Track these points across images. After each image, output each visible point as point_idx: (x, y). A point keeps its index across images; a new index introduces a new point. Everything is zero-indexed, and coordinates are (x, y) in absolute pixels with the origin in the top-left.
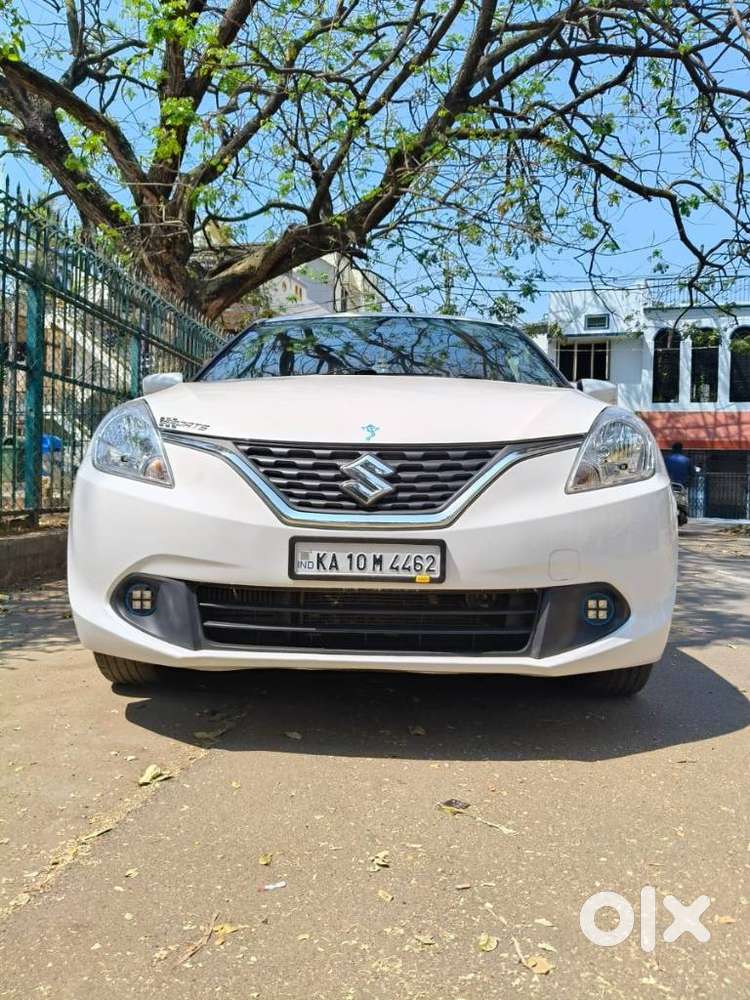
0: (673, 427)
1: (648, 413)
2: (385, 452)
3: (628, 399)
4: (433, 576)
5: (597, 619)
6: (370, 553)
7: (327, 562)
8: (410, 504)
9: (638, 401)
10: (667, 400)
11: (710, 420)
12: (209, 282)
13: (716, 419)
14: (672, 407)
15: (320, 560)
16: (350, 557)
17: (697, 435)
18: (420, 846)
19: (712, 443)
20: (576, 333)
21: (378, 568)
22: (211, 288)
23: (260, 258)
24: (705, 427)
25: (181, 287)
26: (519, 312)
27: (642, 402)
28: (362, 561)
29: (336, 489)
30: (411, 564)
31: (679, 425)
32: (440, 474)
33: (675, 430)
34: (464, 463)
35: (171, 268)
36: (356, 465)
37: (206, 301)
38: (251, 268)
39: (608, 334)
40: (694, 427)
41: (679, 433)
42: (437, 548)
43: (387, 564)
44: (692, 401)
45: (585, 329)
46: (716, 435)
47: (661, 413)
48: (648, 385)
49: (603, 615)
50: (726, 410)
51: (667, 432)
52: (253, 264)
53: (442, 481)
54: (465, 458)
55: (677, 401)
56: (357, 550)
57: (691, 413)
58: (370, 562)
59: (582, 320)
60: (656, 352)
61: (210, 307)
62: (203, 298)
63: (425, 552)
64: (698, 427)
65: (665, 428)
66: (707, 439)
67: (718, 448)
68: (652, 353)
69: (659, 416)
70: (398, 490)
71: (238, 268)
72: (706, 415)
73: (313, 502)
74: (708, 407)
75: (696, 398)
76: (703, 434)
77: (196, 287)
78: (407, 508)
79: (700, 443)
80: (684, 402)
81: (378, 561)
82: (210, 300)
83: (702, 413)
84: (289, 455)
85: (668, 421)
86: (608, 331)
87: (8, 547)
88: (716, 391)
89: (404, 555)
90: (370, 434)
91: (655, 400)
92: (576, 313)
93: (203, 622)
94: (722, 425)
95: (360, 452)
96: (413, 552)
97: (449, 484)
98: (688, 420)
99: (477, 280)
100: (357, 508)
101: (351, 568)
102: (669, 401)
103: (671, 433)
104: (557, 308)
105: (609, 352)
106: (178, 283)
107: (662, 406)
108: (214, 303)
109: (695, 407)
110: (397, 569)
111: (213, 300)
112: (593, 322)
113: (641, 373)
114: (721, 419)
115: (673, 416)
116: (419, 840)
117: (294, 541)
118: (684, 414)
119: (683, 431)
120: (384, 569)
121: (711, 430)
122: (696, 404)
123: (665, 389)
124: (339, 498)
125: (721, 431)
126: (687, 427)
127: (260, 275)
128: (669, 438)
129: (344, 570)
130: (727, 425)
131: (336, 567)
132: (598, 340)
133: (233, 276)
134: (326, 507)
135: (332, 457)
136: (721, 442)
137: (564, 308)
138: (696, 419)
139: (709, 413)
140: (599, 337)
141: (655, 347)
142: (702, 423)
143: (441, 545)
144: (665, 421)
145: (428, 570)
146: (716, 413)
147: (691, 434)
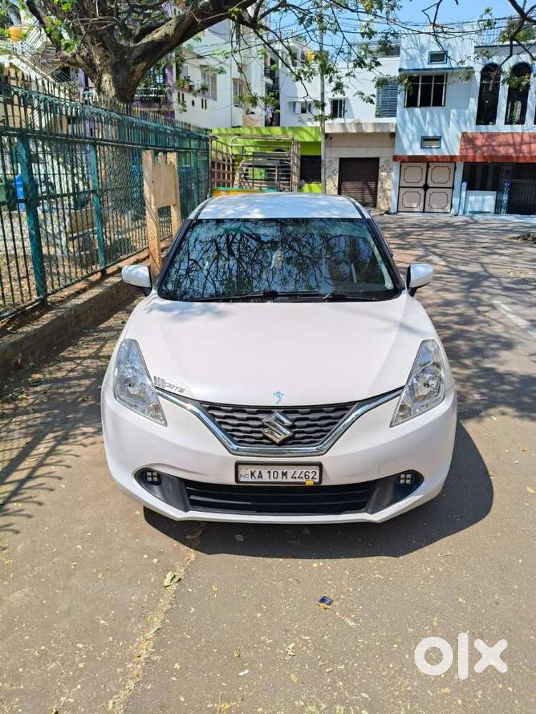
0: (490, 145)
1: (472, 133)
2: (287, 410)
3: (458, 122)
4: (315, 481)
5: (405, 484)
6: (280, 470)
7: (256, 475)
8: (302, 441)
9: (465, 124)
10: (487, 123)
11: (518, 139)
12: (135, 47)
13: (522, 139)
14: (490, 128)
15: (252, 474)
16: (269, 472)
17: (506, 152)
18: (309, 638)
19: (518, 157)
20: (421, 68)
21: (284, 477)
22: (136, 53)
23: (173, 27)
24: (514, 145)
25: (113, 53)
26: (376, 65)
27: (468, 125)
28: (276, 474)
29: (260, 432)
30: (303, 475)
31: (494, 143)
32: (318, 423)
33: (490, 148)
34: (332, 415)
35: (104, 38)
36: (271, 418)
37: (133, 64)
38: (167, 35)
39: (445, 69)
40: (505, 145)
41: (494, 150)
42: (318, 467)
43: (289, 475)
44: (506, 124)
45: (428, 64)
46: (521, 151)
47: (482, 133)
48: (473, 110)
49: (408, 481)
50: (530, 131)
51: (485, 149)
52: (168, 33)
53: (321, 427)
54: (334, 411)
55: (494, 123)
56: (273, 469)
57: (504, 134)
58: (280, 475)
59: (426, 57)
60: (481, 85)
61: (137, 70)
62: (131, 61)
63: (311, 470)
64: (509, 145)
65: (483, 146)
66: (514, 155)
67: (521, 161)
68: (479, 85)
69: (480, 136)
70: (296, 433)
71: (156, 35)
72: (515, 135)
73: (246, 440)
74: (518, 128)
75: (509, 121)
76: (511, 151)
77: (124, 53)
78: (300, 443)
79: (509, 157)
80: (500, 125)
81: (284, 474)
82: (137, 63)
83: (512, 133)
84: (232, 411)
85: (487, 140)
86: (446, 66)
87: (35, 335)
88: (525, 115)
89: (299, 470)
90: (278, 399)
91: (478, 123)
92: (422, 50)
93: (189, 496)
94: (526, 143)
95: (273, 410)
96: (305, 469)
97: (324, 428)
98: (501, 139)
99: (344, 38)
100: (271, 444)
101: (270, 477)
102: (488, 124)
103: (488, 150)
104: (407, 45)
105: (446, 85)
106: (110, 50)
107: (483, 128)
108: (140, 65)
109: (508, 129)
110: (295, 478)
111: (138, 63)
112: (435, 57)
113: (469, 101)
114: (526, 138)
115: (491, 136)
116: (309, 633)
117: (237, 464)
118: (498, 134)
119: (496, 148)
120: (288, 477)
121: (518, 147)
122: (509, 126)
123: (486, 114)
124: (262, 438)
125: (525, 148)
126: (500, 145)
127: (174, 41)
128: (486, 154)
129: (266, 478)
130: (530, 143)
131: (261, 477)
132: (439, 72)
133: (152, 42)
134: (255, 443)
135: (257, 413)
136: (524, 157)
137: (413, 46)
138: (507, 138)
139: (518, 133)
140: (438, 71)
141: (481, 80)
142: (511, 142)
143: (320, 465)
144: (484, 141)
145: (313, 478)
146: (523, 133)
147: (502, 151)
